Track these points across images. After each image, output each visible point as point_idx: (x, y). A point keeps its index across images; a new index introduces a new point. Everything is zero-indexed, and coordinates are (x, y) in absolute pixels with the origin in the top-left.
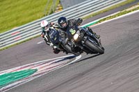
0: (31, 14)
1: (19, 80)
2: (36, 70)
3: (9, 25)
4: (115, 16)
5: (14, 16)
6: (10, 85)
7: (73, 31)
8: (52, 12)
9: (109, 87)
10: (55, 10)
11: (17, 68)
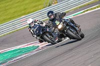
0: (35, 6)
1: (26, 54)
2: (38, 46)
3: (19, 14)
4: (95, 8)
5: (22, 7)
6: (19, 57)
7: (57, 23)
8: (50, 5)
9: (90, 58)
10: (52, 3)
11: (24, 45)
